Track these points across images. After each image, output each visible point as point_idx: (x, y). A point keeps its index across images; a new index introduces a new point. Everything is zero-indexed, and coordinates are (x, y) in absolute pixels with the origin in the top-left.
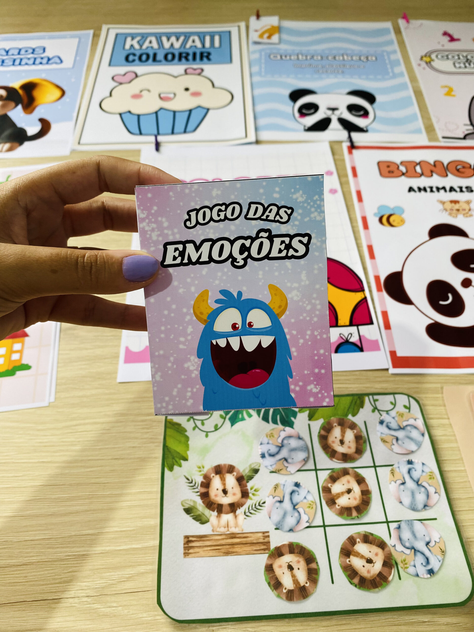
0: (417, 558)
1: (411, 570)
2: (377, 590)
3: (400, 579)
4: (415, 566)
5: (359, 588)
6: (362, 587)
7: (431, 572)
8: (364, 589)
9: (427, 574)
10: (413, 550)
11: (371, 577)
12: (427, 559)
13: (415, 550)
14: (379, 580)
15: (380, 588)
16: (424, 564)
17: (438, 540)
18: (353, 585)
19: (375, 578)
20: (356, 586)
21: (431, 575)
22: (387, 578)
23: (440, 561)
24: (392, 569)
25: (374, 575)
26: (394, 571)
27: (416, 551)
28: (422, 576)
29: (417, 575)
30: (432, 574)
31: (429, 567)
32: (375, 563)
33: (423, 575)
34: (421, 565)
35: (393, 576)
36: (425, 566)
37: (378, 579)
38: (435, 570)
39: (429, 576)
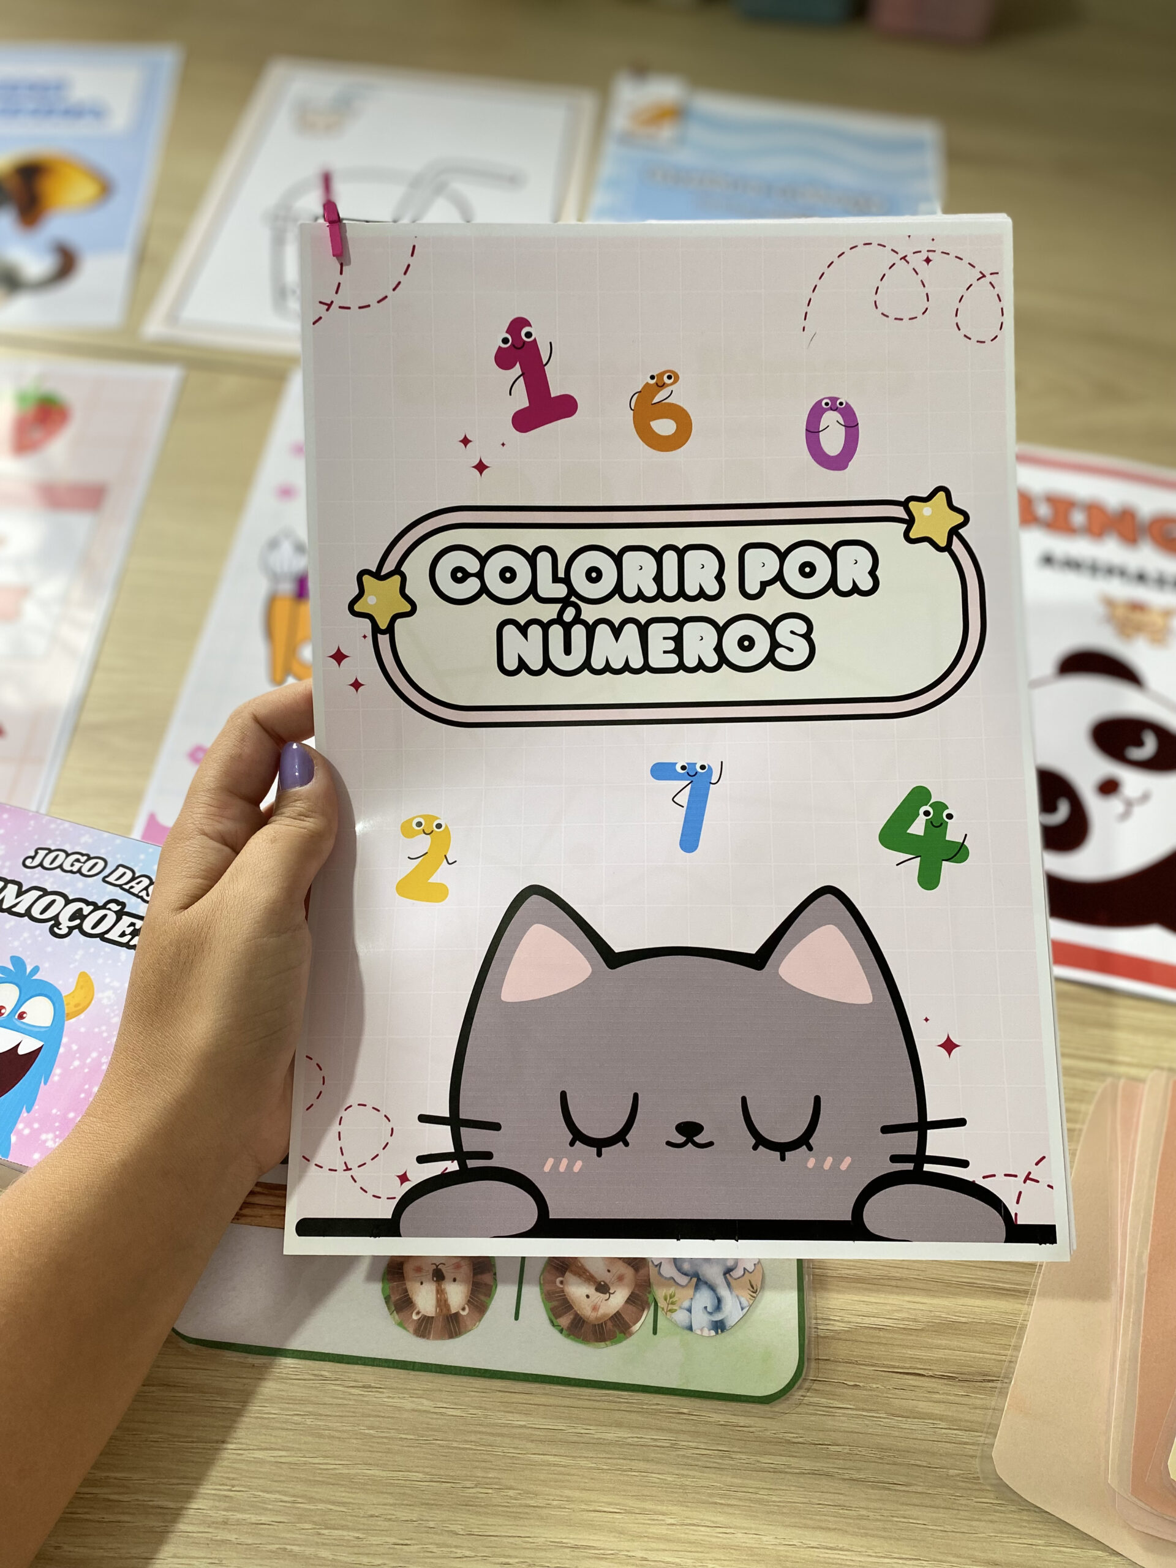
0: (698, 1295)
1: (681, 1316)
2: (602, 1344)
3: (655, 1332)
4: (689, 1310)
5: (568, 1336)
6: (573, 1335)
7: (719, 1327)
8: (576, 1339)
9: (709, 1330)
10: (695, 1280)
11: (597, 1318)
12: (719, 1300)
13: (699, 1279)
14: (611, 1327)
15: (608, 1343)
16: (709, 1309)
17: (750, 1268)
18: (557, 1329)
19: (605, 1323)
20: (561, 1331)
21: (717, 1333)
22: (630, 1327)
23: (742, 1309)
24: (644, 1311)
25: (604, 1315)
26: (647, 1316)
27: (701, 1283)
28: (699, 1332)
29: (690, 1328)
30: (719, 1331)
31: (718, 1317)
32: (612, 1294)
33: (702, 1330)
34: (704, 1310)
35: (642, 1325)
36: (710, 1313)
37: (609, 1324)
38: (730, 1322)
39: (713, 1333)
